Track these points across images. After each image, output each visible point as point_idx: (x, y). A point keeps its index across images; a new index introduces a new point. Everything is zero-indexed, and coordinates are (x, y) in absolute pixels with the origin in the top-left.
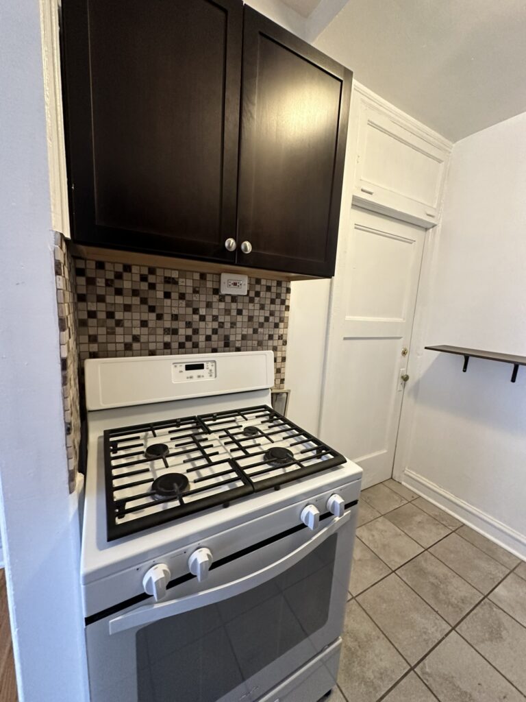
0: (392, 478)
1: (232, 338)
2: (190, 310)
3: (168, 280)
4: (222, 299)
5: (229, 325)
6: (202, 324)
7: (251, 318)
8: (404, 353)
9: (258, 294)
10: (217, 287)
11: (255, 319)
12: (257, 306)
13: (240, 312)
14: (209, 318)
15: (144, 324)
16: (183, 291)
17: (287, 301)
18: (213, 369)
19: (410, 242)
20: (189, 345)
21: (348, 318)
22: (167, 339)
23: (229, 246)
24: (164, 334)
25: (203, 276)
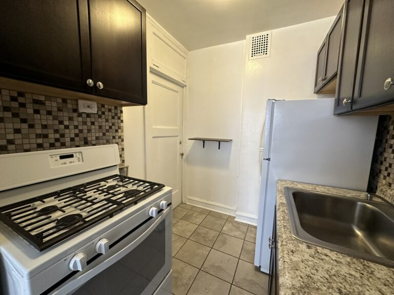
0: (182, 203)
1: (89, 139)
2: (57, 122)
3: (36, 102)
4: (80, 115)
5: (86, 131)
6: (67, 131)
7: (100, 127)
8: (180, 143)
9: (103, 113)
10: (76, 108)
11: (103, 128)
12: (104, 120)
13: (93, 123)
14: (71, 127)
15: (17, 131)
16: (49, 109)
17: (121, 118)
18: (80, 157)
19: (177, 92)
20: (58, 144)
21: (154, 127)
22: (40, 141)
23: (90, 84)
24: (36, 138)
25: (64, 101)
